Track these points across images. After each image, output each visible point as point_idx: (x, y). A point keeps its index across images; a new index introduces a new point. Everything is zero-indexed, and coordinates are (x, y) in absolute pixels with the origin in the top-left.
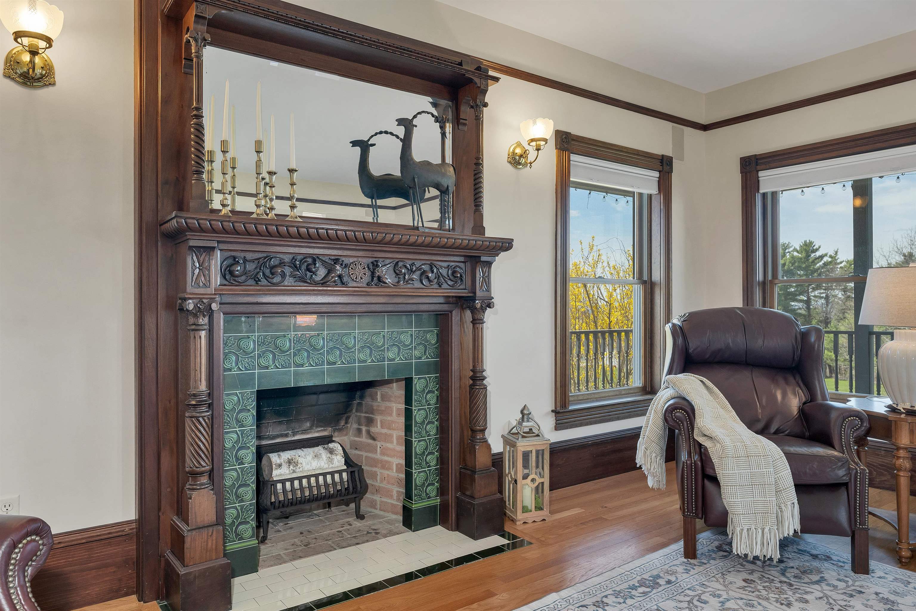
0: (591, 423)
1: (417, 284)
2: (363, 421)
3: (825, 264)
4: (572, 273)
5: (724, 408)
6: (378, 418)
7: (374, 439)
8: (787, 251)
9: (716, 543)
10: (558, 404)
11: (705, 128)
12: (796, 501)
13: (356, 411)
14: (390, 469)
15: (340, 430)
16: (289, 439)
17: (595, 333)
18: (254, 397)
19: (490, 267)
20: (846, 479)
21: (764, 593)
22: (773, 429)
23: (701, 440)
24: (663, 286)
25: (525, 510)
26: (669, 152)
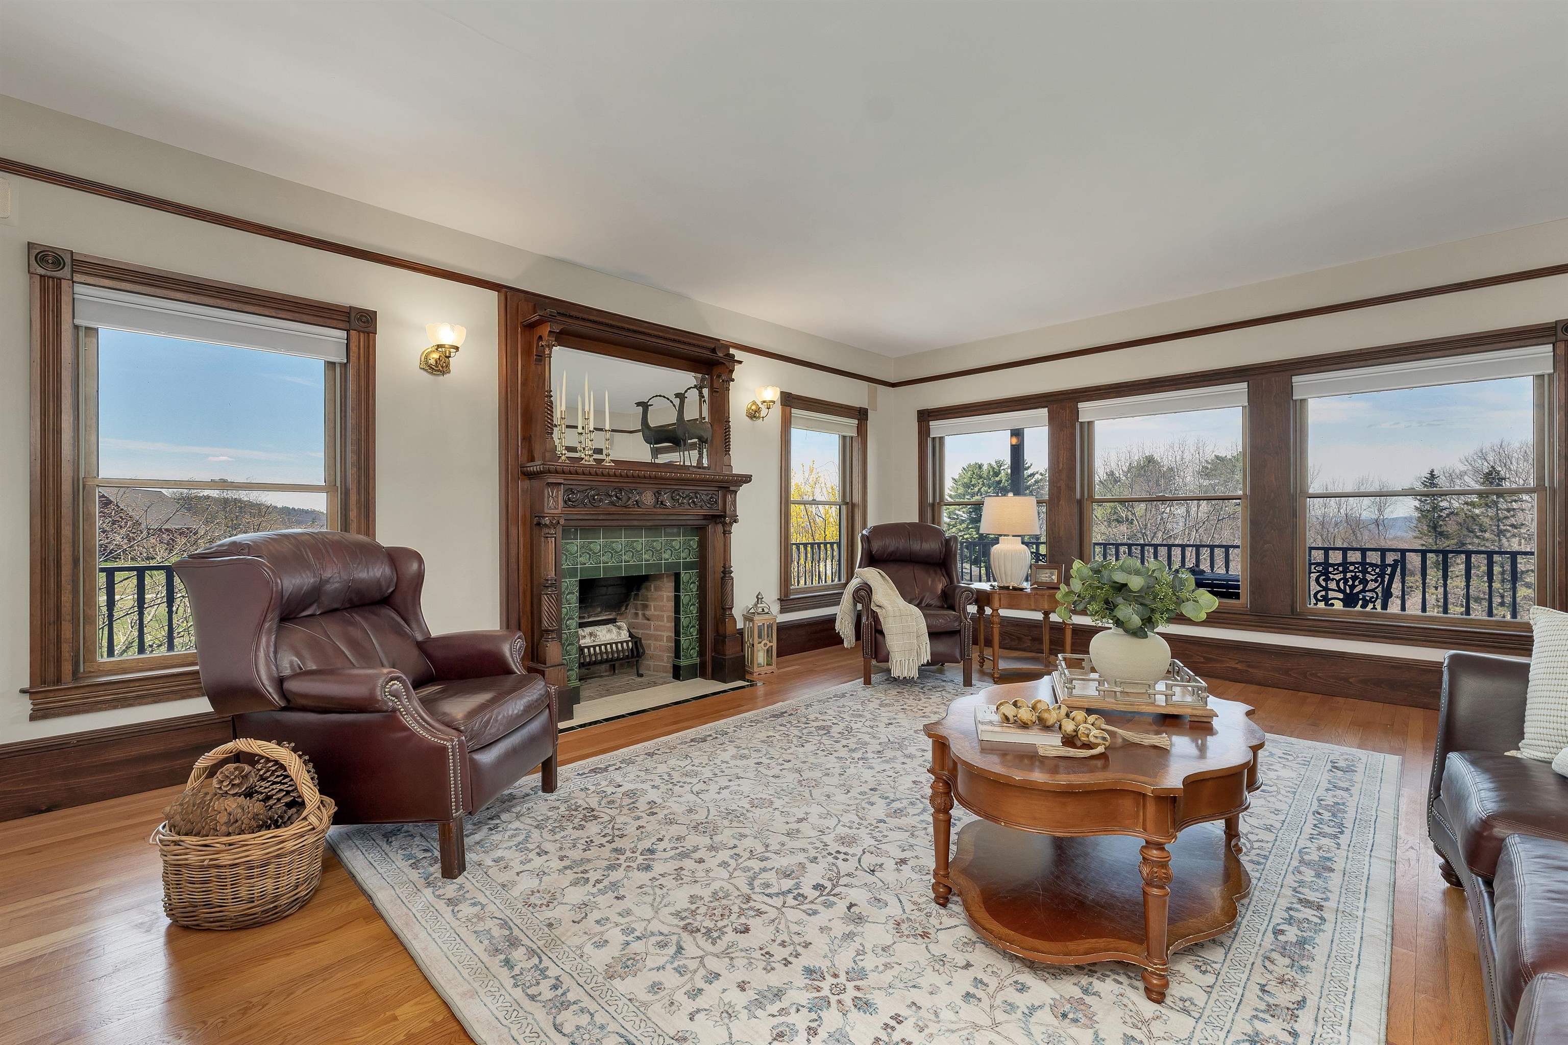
0: (806, 609)
1: (687, 507)
2: (639, 606)
3: (1036, 482)
4: (794, 496)
5: (892, 589)
6: (652, 604)
7: (648, 620)
8: (1002, 468)
9: (886, 678)
10: (783, 594)
11: (893, 385)
12: (928, 642)
13: (634, 600)
14: (661, 640)
15: (621, 614)
16: (586, 620)
17: (812, 545)
18: (577, 584)
19: (736, 495)
20: (958, 628)
21: (907, 696)
22: (923, 605)
23: (875, 609)
24: (861, 507)
25: (759, 665)
26: (865, 405)
